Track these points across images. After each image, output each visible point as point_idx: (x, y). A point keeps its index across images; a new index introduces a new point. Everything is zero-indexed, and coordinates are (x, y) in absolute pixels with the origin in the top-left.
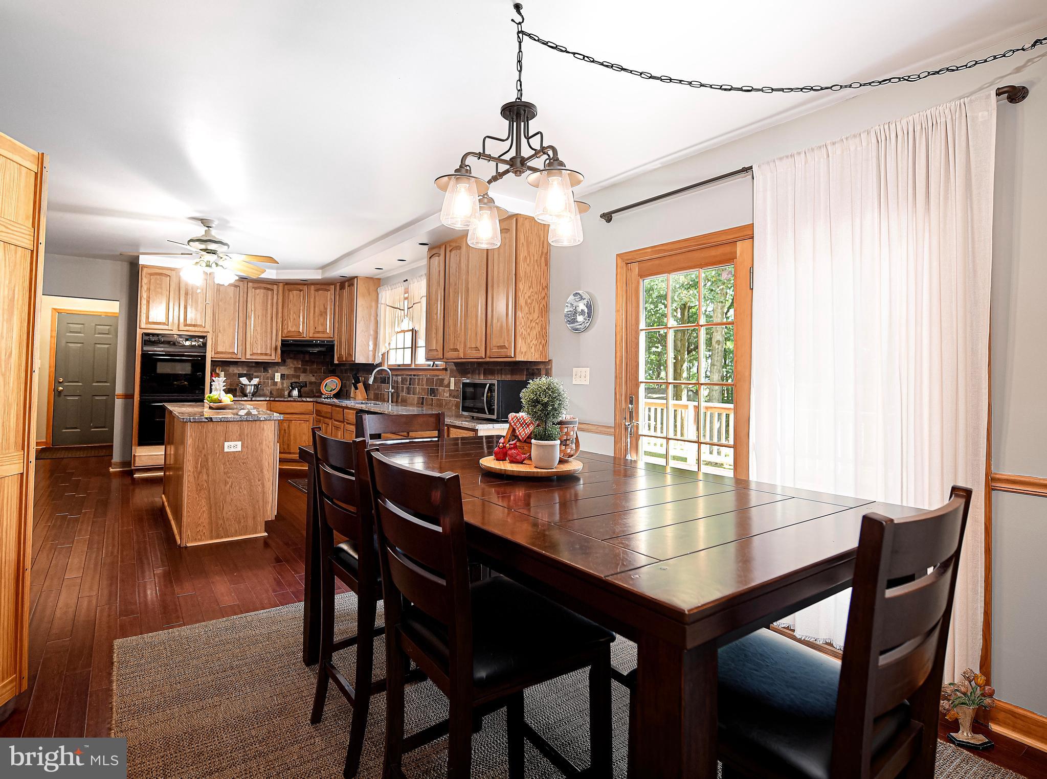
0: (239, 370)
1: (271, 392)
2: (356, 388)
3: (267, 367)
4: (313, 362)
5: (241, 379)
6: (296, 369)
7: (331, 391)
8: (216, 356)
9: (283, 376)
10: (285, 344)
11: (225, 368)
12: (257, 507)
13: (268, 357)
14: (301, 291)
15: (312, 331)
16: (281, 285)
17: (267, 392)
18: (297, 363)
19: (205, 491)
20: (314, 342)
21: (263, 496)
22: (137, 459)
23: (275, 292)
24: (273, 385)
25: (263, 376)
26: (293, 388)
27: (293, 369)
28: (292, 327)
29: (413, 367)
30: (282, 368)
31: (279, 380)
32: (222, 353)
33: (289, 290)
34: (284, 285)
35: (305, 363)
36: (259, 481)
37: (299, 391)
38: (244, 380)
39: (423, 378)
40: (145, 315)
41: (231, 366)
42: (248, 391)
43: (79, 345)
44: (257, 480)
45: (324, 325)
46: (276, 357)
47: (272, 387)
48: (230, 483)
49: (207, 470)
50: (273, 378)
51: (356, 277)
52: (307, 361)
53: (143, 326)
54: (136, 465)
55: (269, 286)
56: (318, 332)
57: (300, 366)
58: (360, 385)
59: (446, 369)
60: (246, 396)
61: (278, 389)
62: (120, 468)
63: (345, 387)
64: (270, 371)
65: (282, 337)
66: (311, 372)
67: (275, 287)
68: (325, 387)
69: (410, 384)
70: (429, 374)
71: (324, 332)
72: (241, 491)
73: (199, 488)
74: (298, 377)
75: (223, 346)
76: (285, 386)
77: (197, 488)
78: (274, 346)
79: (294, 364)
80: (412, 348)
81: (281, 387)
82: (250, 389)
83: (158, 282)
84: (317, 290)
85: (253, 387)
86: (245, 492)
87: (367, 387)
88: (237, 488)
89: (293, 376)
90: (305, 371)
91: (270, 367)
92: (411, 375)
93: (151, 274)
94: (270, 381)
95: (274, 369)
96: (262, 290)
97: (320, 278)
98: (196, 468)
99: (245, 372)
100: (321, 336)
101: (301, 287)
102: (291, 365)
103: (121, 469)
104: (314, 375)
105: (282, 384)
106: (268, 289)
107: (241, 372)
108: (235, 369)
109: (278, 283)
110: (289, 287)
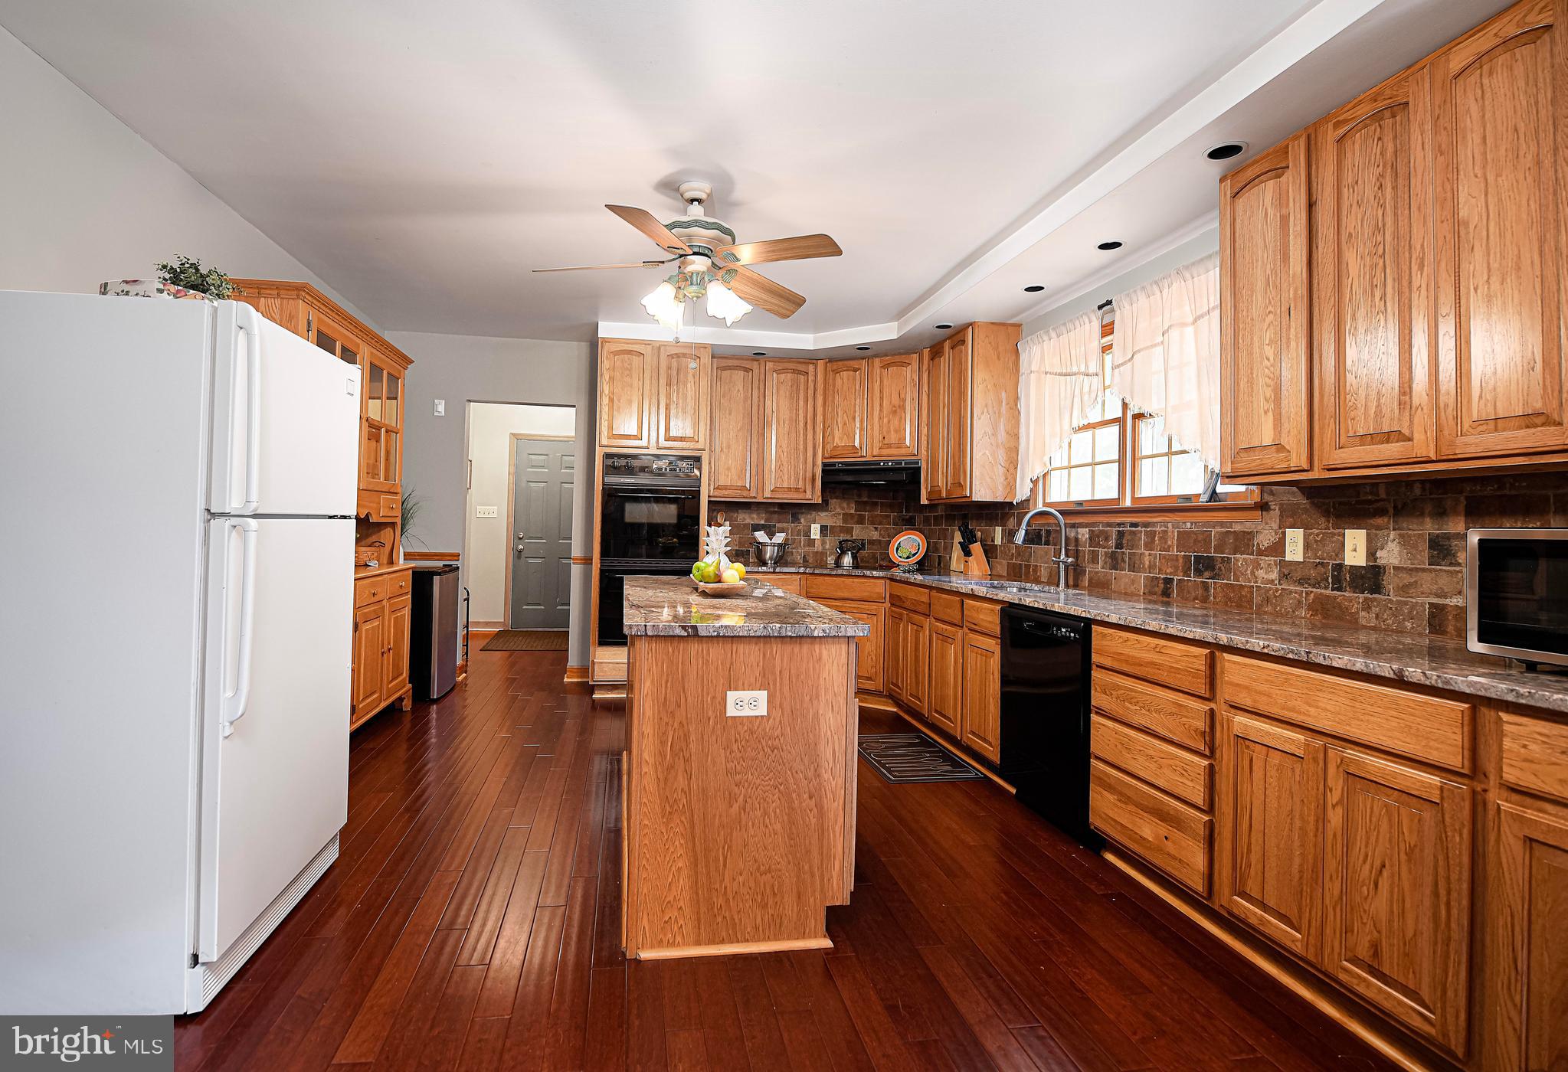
0: (753, 519)
1: (804, 557)
2: (967, 553)
3: (798, 513)
4: (876, 504)
5: (757, 534)
6: (846, 517)
7: (908, 557)
8: (716, 494)
9: (823, 529)
10: (829, 471)
11: (732, 514)
12: (806, 867)
13: (801, 496)
14: (855, 370)
15: (877, 445)
16: (821, 364)
17: (799, 557)
18: (848, 504)
19: (683, 818)
20: (882, 464)
21: (821, 839)
22: (596, 667)
23: (811, 378)
24: (809, 546)
25: (792, 529)
26: (843, 553)
27: (841, 517)
28: (841, 439)
29: (1128, 503)
30: (823, 514)
31: (818, 537)
32: (726, 488)
33: (836, 372)
34: (827, 363)
35: (862, 506)
36: (811, 798)
37: (854, 557)
38: (761, 536)
39: (1165, 532)
40: (607, 422)
41: (740, 511)
42: (768, 556)
43: (543, 485)
44: (806, 796)
45: (900, 431)
46: (811, 494)
47: (807, 549)
48: (741, 799)
49: (687, 761)
50: (808, 533)
51: (971, 324)
52: (865, 503)
53: (605, 442)
54: (596, 678)
55: (801, 367)
56: (889, 446)
57: (853, 511)
58: (976, 548)
59: (1263, 507)
60: (765, 564)
61: (817, 552)
62: (578, 677)
63: (936, 550)
64: (802, 520)
65: (824, 457)
66: (872, 523)
67: (811, 368)
68: (897, 549)
69: (1119, 546)
70: (1188, 522)
71: (900, 444)
72: (767, 821)
73: (668, 809)
74: (850, 531)
75: (728, 476)
76: (827, 547)
77: (663, 810)
78: (809, 475)
79: (843, 509)
80: (1121, 461)
81: (820, 549)
82: (769, 553)
83: (626, 365)
84: (886, 366)
85: (776, 548)
86: (778, 827)
87: (990, 551)
88: (758, 813)
89: (842, 530)
90: (861, 521)
91: (802, 513)
92: (1119, 525)
93: (617, 353)
94: (803, 538)
95: (809, 516)
96: (789, 375)
97: (894, 336)
98: (662, 754)
99: (762, 522)
100: (892, 455)
101: (855, 364)
102: (838, 510)
103: (579, 680)
104: (876, 529)
105: (823, 543)
106: (800, 372)
107: (757, 522)
108: (746, 516)
109: (815, 361)
110: (835, 366)
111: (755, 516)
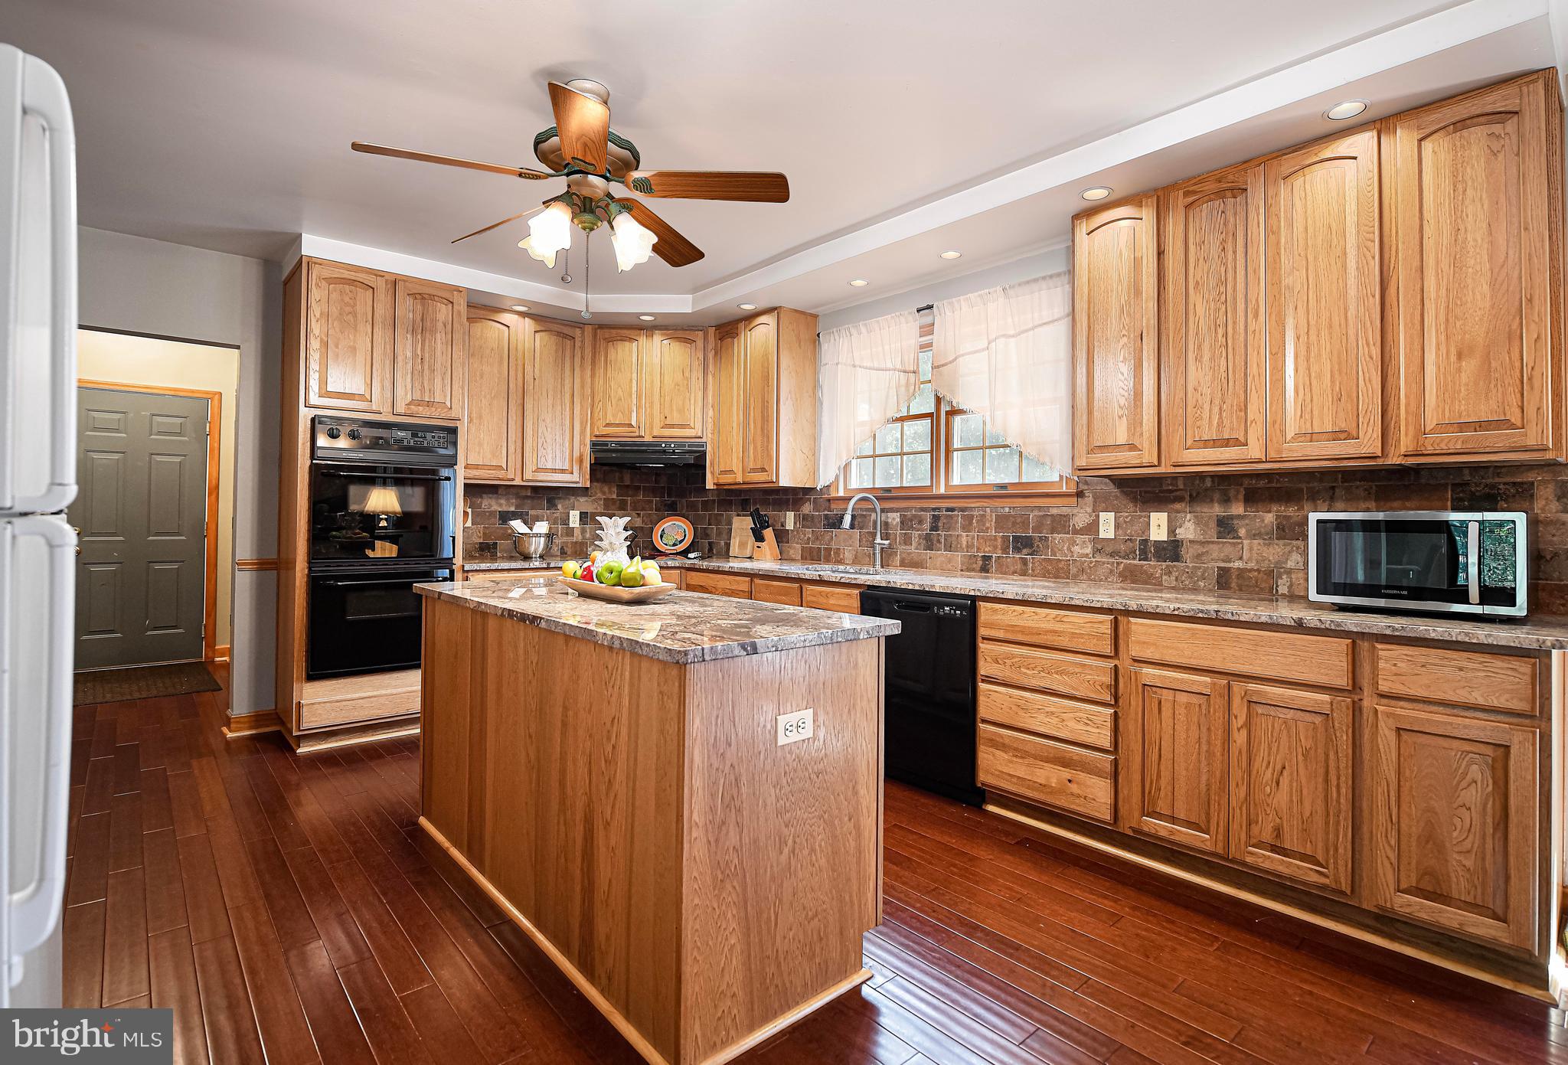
0: (501, 505)
1: (562, 548)
2: (759, 538)
3: (554, 498)
4: (638, 488)
5: (513, 523)
6: (608, 502)
7: (674, 545)
8: (469, 475)
9: (583, 516)
10: (598, 446)
12: (847, 898)
13: (565, 479)
14: (632, 341)
15: (657, 422)
16: (588, 328)
18: (610, 488)
19: (735, 884)
20: (663, 445)
21: (858, 863)
22: (305, 711)
23: (578, 344)
24: (567, 535)
25: (551, 518)
27: (602, 502)
28: (614, 417)
29: (942, 491)
30: (582, 499)
31: (577, 525)
32: (477, 467)
33: (607, 340)
34: (596, 329)
35: (623, 489)
36: (850, 820)
38: (518, 526)
39: (983, 516)
40: (317, 374)
41: (484, 495)
42: (532, 549)
43: (116, 456)
44: (846, 819)
45: (684, 411)
46: (578, 477)
47: (565, 539)
48: (790, 842)
49: (739, 810)
50: (565, 521)
52: (627, 486)
53: (314, 399)
54: (304, 726)
55: (567, 330)
56: (672, 426)
57: (614, 496)
58: (768, 533)
59: (1080, 494)
60: (527, 557)
61: (576, 542)
62: (250, 728)
63: (706, 536)
64: (559, 507)
65: (593, 436)
66: (634, 509)
67: (578, 332)
68: (662, 537)
69: (934, 528)
70: (1006, 507)
71: (684, 425)
72: (814, 858)
73: (720, 876)
76: (588, 536)
77: (715, 878)
78: (576, 454)
79: (604, 493)
80: (932, 452)
81: (580, 537)
82: (537, 545)
83: (347, 299)
84: (668, 341)
85: (542, 539)
86: (823, 862)
87: (781, 536)
88: (806, 852)
90: (625, 506)
91: (560, 498)
92: (934, 509)
93: (330, 281)
94: (560, 527)
95: (567, 502)
96: (554, 337)
97: (688, 310)
98: (712, 809)
99: (512, 509)
100: (674, 436)
101: (631, 334)
102: (599, 495)
103: (253, 732)
104: (639, 515)
105: (583, 531)
106: (565, 336)
107: (505, 509)
108: (493, 502)
109: (581, 325)
110: (607, 333)
111: (503, 501)
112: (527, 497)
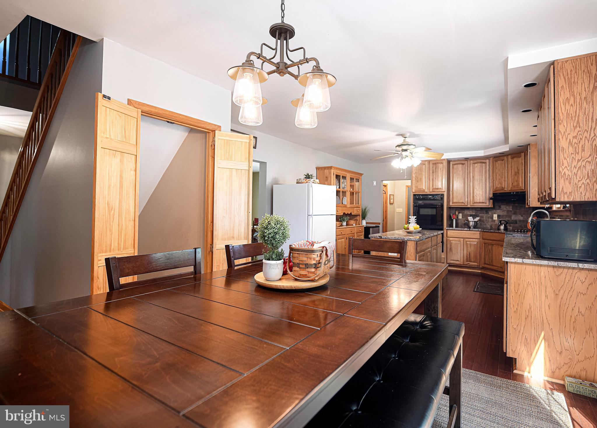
1: (491, 226)
5: (469, 218)
6: (508, 211)
8: (453, 205)
9: (499, 216)
11: (462, 211)
13: (484, 204)
14: (502, 160)
15: (510, 186)
16: (492, 158)
17: (489, 226)
18: (509, 207)
20: (512, 193)
23: (488, 164)
24: (493, 222)
25: (486, 216)
26: (501, 224)
27: (506, 212)
28: (498, 185)
30: (498, 211)
31: (496, 219)
32: (456, 203)
33: (496, 161)
34: (493, 158)
37: (505, 226)
38: (470, 219)
40: (414, 185)
45: (517, 181)
46: (488, 204)
47: (492, 223)
50: (492, 218)
51: (529, 144)
53: (414, 191)
55: (484, 161)
56: (514, 187)
57: (511, 210)
61: (496, 224)
64: (490, 213)
65: (493, 191)
66: (520, 214)
67: (487, 161)
71: (518, 184)
74: (511, 217)
75: (457, 199)
78: (487, 197)
79: (507, 209)
82: (471, 224)
83: (419, 168)
84: (512, 158)
85: (473, 223)
89: (506, 216)
91: (490, 211)
94: (490, 219)
95: (493, 212)
96: (479, 164)
97: (508, 150)
99: (474, 214)
100: (516, 189)
101: (502, 158)
102: (505, 209)
105: (498, 221)
106: (483, 163)
107: (471, 214)
108: (468, 212)
109: (489, 158)
110: (496, 159)
111: (471, 212)
112: (479, 210)
